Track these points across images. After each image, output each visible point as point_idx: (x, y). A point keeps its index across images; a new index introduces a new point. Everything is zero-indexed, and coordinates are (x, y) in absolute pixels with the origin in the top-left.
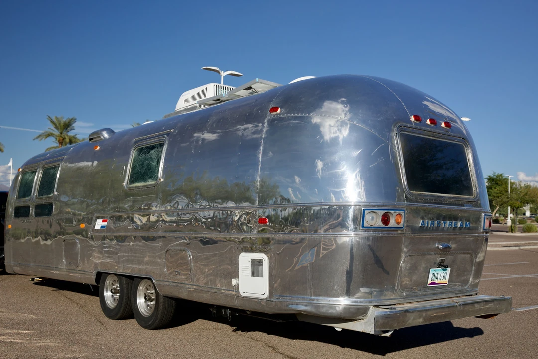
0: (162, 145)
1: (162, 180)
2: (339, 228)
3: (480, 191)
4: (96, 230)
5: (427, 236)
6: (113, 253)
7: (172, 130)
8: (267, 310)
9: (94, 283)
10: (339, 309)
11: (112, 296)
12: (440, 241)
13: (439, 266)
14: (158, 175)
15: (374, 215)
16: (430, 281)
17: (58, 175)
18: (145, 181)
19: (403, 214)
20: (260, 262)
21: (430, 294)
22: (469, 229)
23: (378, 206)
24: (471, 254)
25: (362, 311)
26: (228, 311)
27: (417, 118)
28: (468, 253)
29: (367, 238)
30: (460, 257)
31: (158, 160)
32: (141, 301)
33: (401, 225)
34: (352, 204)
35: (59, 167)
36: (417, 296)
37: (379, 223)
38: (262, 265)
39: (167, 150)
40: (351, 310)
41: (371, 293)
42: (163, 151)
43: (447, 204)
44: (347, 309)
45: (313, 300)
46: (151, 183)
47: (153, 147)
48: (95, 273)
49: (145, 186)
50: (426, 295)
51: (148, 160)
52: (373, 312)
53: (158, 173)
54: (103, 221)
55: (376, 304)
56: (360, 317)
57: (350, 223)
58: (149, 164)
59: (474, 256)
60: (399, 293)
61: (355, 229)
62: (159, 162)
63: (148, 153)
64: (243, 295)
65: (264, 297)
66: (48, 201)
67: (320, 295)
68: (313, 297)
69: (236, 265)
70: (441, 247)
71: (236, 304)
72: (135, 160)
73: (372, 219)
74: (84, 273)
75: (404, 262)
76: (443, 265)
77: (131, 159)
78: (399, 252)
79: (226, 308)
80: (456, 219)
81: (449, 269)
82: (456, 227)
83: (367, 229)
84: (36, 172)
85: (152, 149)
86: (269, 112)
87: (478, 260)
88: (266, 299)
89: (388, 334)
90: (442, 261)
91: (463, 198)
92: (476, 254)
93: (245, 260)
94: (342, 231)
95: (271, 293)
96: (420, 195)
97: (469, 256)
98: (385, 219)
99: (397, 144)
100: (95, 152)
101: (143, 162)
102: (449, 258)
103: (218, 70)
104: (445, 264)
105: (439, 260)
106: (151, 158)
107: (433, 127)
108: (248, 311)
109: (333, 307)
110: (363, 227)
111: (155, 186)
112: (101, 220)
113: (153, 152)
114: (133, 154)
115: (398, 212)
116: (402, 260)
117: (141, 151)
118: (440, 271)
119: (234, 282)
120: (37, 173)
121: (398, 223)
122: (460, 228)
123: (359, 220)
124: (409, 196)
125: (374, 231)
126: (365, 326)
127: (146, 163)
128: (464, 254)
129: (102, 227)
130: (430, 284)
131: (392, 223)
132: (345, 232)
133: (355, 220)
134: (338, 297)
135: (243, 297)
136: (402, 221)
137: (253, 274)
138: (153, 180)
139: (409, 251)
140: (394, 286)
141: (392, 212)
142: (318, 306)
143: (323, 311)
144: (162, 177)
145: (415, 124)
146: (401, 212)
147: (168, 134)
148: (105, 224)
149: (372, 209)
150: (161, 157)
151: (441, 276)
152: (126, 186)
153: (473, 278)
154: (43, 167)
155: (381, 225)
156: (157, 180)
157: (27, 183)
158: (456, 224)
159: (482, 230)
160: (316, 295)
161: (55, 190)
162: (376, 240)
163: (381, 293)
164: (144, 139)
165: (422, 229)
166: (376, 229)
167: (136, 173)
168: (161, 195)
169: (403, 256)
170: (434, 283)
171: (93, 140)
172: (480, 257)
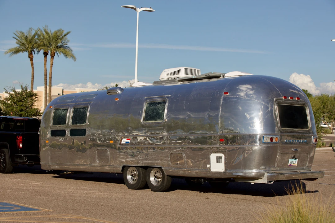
0: (165, 103)
1: (166, 120)
2: (253, 143)
3: (312, 126)
4: (122, 144)
5: (288, 146)
6: (134, 156)
7: (170, 96)
8: (224, 177)
9: (120, 172)
10: (253, 174)
11: (132, 178)
12: (293, 148)
13: (293, 158)
14: (163, 118)
15: (267, 138)
16: (289, 164)
17: (88, 113)
18: (156, 120)
19: (278, 138)
20: (221, 157)
21: (289, 170)
22: (306, 143)
23: (269, 134)
24: (307, 153)
25: (262, 175)
26: (203, 180)
27: (285, 97)
28: (306, 153)
29: (265, 147)
30: (302, 154)
31: (163, 110)
32: (152, 179)
33: (277, 142)
34: (259, 134)
35: (88, 108)
36: (284, 170)
37: (269, 141)
38: (222, 158)
39: (168, 105)
40: (258, 174)
41: (266, 168)
42: (166, 106)
43: (297, 133)
44: (257, 174)
45: (243, 171)
46: (159, 121)
47: (159, 103)
48: (121, 167)
49: (156, 123)
50: (288, 170)
51: (156, 109)
52: (266, 175)
53: (163, 116)
54: (127, 139)
55: (268, 172)
56: (261, 177)
57: (258, 140)
58: (157, 112)
59: (308, 154)
60: (277, 168)
61: (260, 143)
62: (163, 111)
63: (156, 106)
64: (212, 171)
65: (223, 171)
66: (82, 128)
67: (246, 169)
68: (243, 170)
69: (209, 159)
70: (294, 150)
71: (209, 175)
72: (147, 109)
73: (267, 139)
74: (113, 166)
75: (279, 156)
76: (294, 158)
77: (144, 108)
78: (277, 152)
79: (201, 178)
80: (300, 138)
81: (297, 159)
82: (300, 142)
83: (265, 143)
84: (67, 110)
85: (159, 104)
86: (223, 94)
87: (310, 156)
88: (223, 172)
89: (272, 183)
90: (294, 156)
91: (304, 130)
92: (310, 154)
93: (213, 157)
94: (254, 144)
95: (226, 169)
96: (286, 130)
97: (306, 154)
98: (272, 140)
99: (276, 109)
100: (116, 102)
101: (153, 110)
102: (297, 155)
103: (135, 7)
104: (296, 157)
105: (293, 156)
106: (158, 109)
107: (292, 101)
108: (214, 178)
109: (251, 173)
110: (263, 142)
111: (162, 123)
112: (126, 139)
113: (159, 105)
114: (145, 106)
115: (276, 137)
116: (278, 155)
117: (151, 104)
118: (293, 160)
119: (208, 166)
120: (69, 111)
121: (276, 141)
122: (302, 143)
123: (261, 140)
124: (281, 130)
125: (267, 144)
126: (263, 181)
127: (155, 111)
128: (304, 153)
129: (126, 142)
130: (290, 165)
131: (274, 141)
132: (256, 144)
133: (260, 140)
134: (253, 169)
135: (213, 172)
136: (278, 140)
137: (217, 162)
138: (161, 120)
139: (280, 152)
140: (274, 166)
141: (274, 137)
142: (245, 173)
143: (247, 175)
144: (167, 119)
145: (284, 100)
146: (277, 137)
147: (168, 97)
148: (129, 141)
149: (267, 136)
150: (165, 109)
151: (294, 162)
152: (143, 122)
153: (308, 163)
154: (74, 107)
155: (270, 142)
156: (163, 120)
157: (60, 116)
158: (300, 141)
159: (312, 143)
160: (244, 169)
161: (87, 121)
162: (268, 148)
163: (270, 168)
164: (152, 98)
165: (286, 143)
166: (268, 143)
167: (149, 116)
168: (166, 128)
169: (278, 154)
170: (291, 165)
171: (110, 93)
172: (312, 154)
